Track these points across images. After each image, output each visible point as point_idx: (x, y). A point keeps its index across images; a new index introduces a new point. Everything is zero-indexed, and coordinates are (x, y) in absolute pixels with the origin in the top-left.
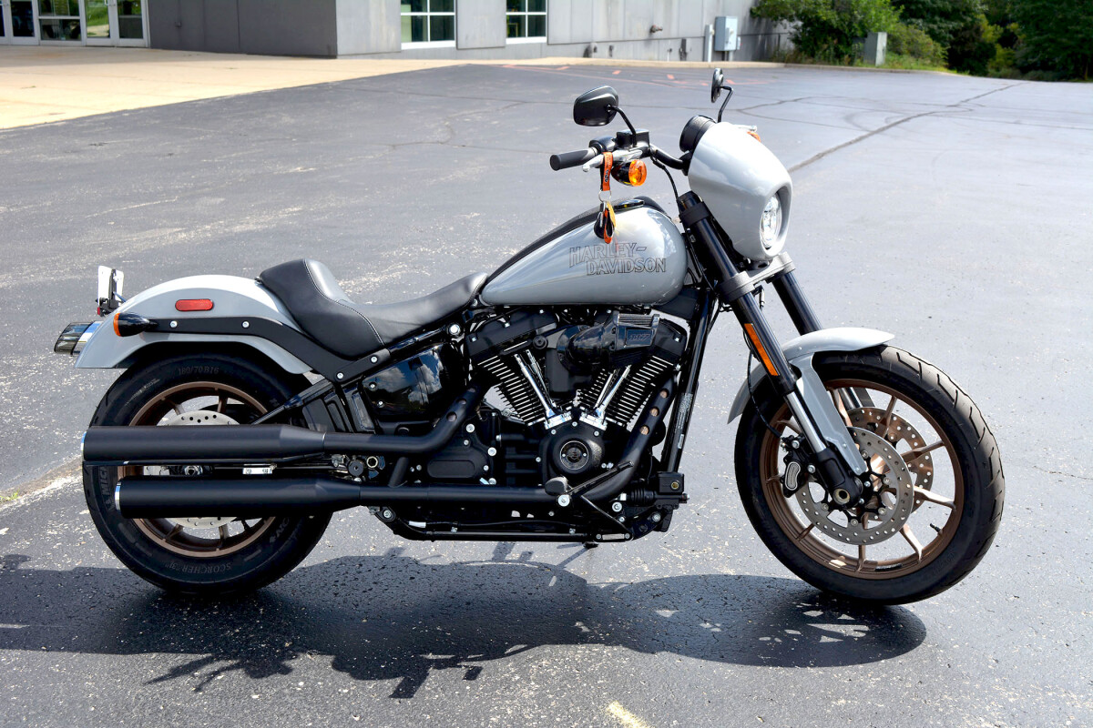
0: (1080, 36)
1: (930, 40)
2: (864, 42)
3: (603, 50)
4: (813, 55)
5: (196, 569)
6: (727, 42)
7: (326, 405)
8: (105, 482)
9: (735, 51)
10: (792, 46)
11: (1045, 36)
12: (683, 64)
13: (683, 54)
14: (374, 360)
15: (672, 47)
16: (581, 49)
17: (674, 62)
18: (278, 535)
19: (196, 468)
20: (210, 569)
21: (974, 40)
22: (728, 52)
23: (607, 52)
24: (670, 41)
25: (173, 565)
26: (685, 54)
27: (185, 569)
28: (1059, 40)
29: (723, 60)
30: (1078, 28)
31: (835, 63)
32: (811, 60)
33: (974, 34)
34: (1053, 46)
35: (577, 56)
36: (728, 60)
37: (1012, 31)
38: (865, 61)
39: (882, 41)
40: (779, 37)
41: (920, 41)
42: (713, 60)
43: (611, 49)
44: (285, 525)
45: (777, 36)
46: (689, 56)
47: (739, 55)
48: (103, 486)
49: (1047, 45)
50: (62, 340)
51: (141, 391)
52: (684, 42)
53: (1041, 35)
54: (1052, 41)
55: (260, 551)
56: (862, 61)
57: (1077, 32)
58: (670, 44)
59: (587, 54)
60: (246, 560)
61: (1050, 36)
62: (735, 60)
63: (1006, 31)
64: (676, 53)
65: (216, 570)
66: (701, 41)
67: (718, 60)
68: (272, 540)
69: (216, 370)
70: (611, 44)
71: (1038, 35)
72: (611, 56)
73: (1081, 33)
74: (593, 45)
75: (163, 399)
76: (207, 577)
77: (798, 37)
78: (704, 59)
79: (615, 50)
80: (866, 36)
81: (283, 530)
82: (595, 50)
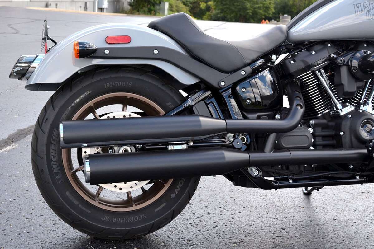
0: (239, 7)
1: (184, 6)
2: (159, 6)
3: (53, 5)
4: (138, 11)
5: (122, 220)
6: (103, 4)
7: (207, 105)
8: (55, 163)
9: (106, 8)
10: (129, 7)
11: (225, 6)
12: (86, 12)
13: (86, 9)
14: (243, 73)
15: (82, 6)
16: (44, 4)
17: (82, 11)
18: (177, 193)
19: (129, 149)
20: (131, 219)
21: (197, 7)
22: (104, 9)
23: (55, 6)
24: (80, 3)
25: (106, 218)
26: (87, 8)
27: (114, 220)
28: (231, 8)
29: (102, 12)
30: (238, 4)
31: (148, 14)
32: (137, 13)
33: (198, 5)
34: (229, 10)
35: (42, 7)
36: (104, 12)
37: (209, 5)
38: (160, 14)
39: (167, 6)
40: (123, 3)
41: (180, 6)
42: (98, 11)
43: (56, 5)
44: (181, 186)
45: (122, 3)
46: (88, 9)
47: (108, 10)
48: (54, 166)
49: (225, 10)
50: (17, 67)
51: (78, 100)
52: (86, 4)
53: (223, 6)
54: (228, 8)
55: (165, 204)
56: (159, 14)
57: (238, 6)
58: (80, 4)
59: (47, 6)
60: (156, 210)
61: (228, 6)
62: (106, 12)
63: (207, 5)
64: (83, 8)
65: (136, 219)
66: (93, 3)
67: (99, 12)
68: (173, 196)
69: (130, 84)
70: (56, 3)
71: (222, 6)
72: (56, 8)
73: (239, 6)
74: (49, 3)
75: (92, 105)
76: (130, 224)
77: (131, 3)
78: (94, 11)
79: (58, 5)
80: (160, 3)
81: (179, 189)
82: (50, 5)
